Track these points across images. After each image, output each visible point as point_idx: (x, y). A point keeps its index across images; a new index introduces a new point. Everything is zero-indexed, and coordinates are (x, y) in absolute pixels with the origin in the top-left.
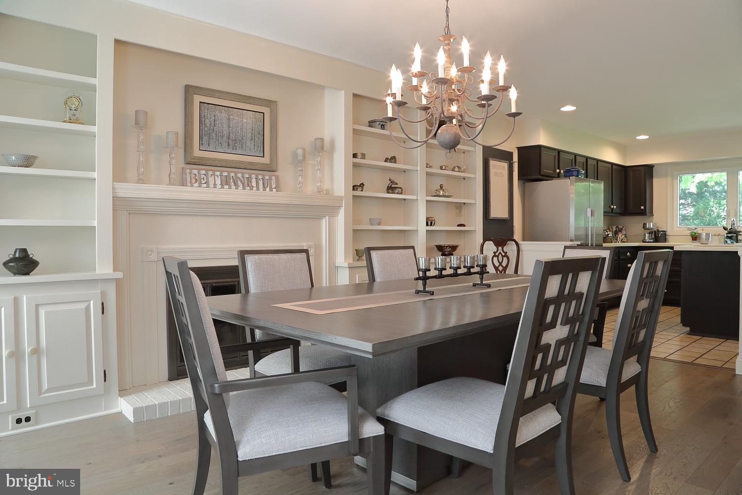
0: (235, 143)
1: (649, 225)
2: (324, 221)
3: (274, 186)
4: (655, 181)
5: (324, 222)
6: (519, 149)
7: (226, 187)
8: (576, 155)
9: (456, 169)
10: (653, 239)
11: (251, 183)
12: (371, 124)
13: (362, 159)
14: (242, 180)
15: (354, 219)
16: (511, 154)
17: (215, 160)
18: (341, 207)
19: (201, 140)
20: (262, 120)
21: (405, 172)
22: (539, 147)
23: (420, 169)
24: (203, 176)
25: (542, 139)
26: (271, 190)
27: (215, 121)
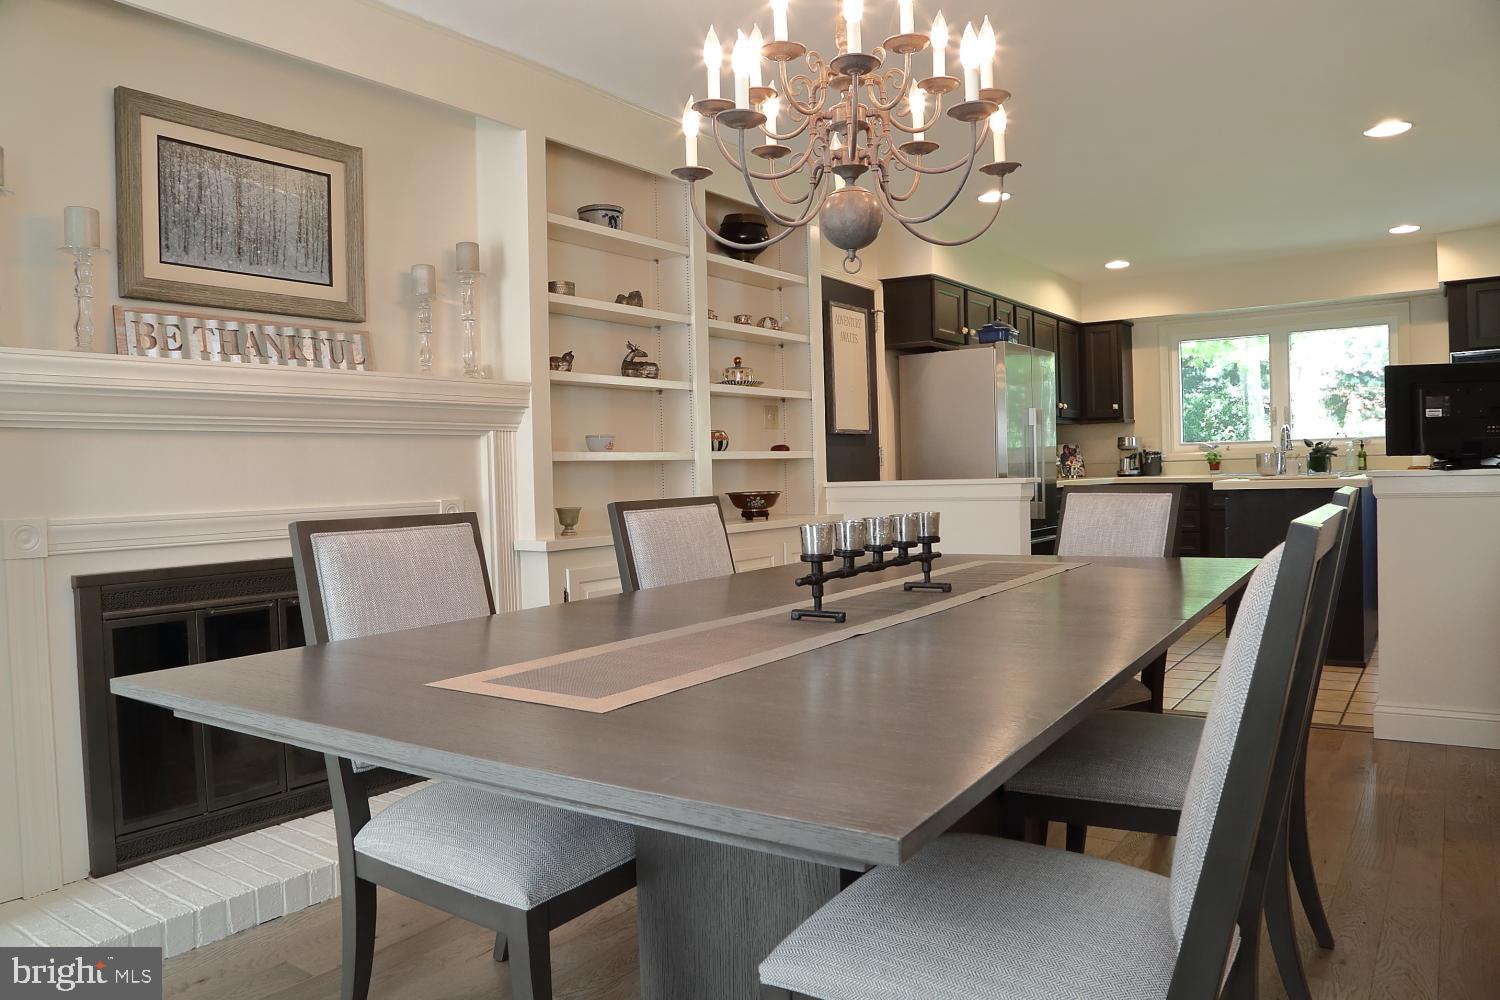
0: (257, 249)
1: (1131, 441)
2: (483, 443)
3: (358, 358)
4: (1137, 355)
5: (485, 446)
6: (886, 283)
7: (236, 359)
8: (996, 299)
9: (768, 323)
10: (1136, 469)
11: (301, 349)
12: (585, 213)
13: (569, 294)
14: (277, 340)
15: (555, 436)
16: (870, 294)
17: (204, 288)
18: (524, 408)
19: (163, 236)
20: (325, 193)
21: (659, 328)
22: (929, 281)
23: (696, 321)
24: (171, 331)
25: (935, 263)
26: (352, 365)
27: (201, 189)
